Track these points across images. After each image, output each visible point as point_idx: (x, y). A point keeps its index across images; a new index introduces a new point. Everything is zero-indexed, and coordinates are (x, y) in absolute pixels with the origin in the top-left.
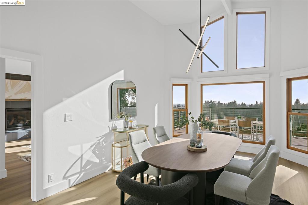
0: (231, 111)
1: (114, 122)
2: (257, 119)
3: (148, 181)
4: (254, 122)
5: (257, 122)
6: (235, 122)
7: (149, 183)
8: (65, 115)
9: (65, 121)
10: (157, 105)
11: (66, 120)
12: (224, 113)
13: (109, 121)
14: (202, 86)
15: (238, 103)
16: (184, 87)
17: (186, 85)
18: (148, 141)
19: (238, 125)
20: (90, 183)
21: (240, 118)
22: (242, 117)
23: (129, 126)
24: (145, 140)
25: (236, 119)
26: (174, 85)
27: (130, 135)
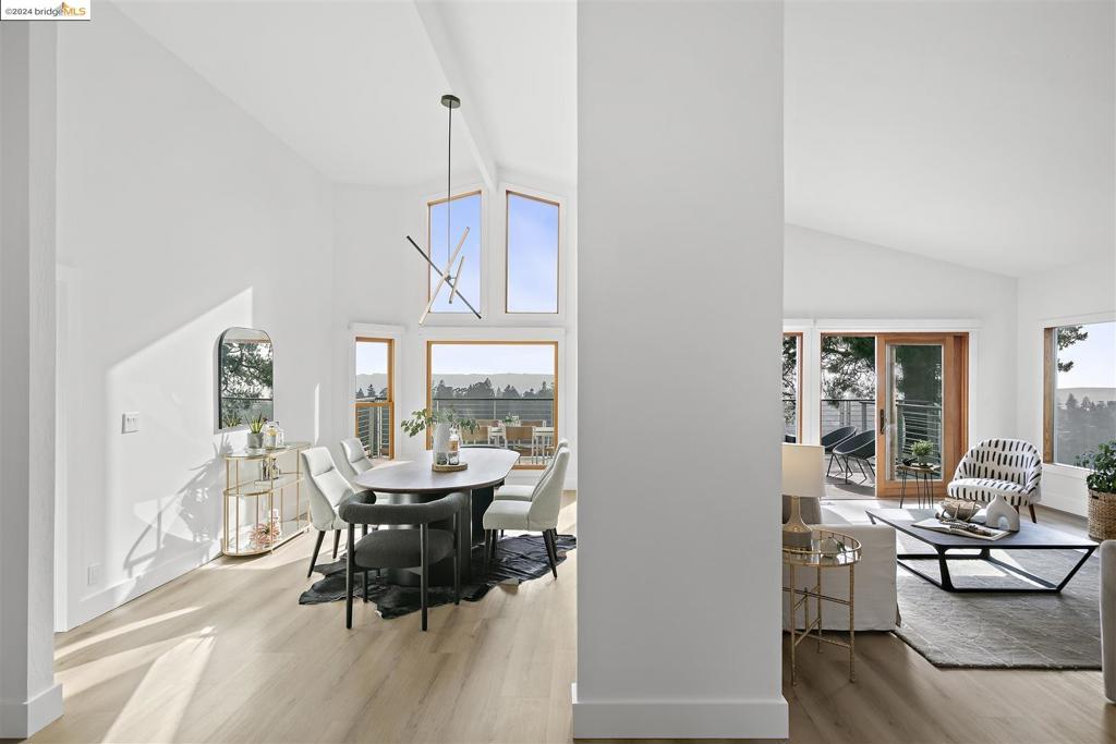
0: (486, 407)
1: (226, 434)
2: (545, 422)
3: (335, 557)
4: (538, 429)
5: (544, 429)
6: (499, 431)
7: (338, 559)
8: (124, 416)
9: (123, 432)
10: (318, 388)
11: (127, 430)
12: (474, 412)
13: (215, 433)
14: (429, 344)
15: (494, 387)
16: (385, 345)
17: (390, 342)
18: (336, 470)
19: (505, 438)
20: (185, 584)
21: (510, 421)
22: (515, 417)
23: (267, 441)
24: (331, 468)
25: (501, 424)
26: (358, 339)
27: (304, 457)
